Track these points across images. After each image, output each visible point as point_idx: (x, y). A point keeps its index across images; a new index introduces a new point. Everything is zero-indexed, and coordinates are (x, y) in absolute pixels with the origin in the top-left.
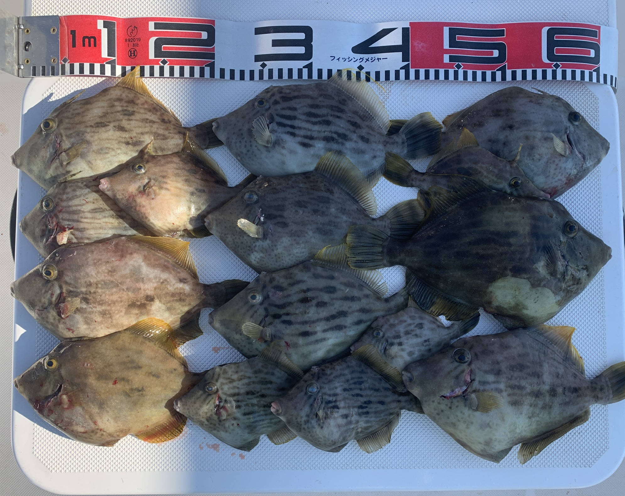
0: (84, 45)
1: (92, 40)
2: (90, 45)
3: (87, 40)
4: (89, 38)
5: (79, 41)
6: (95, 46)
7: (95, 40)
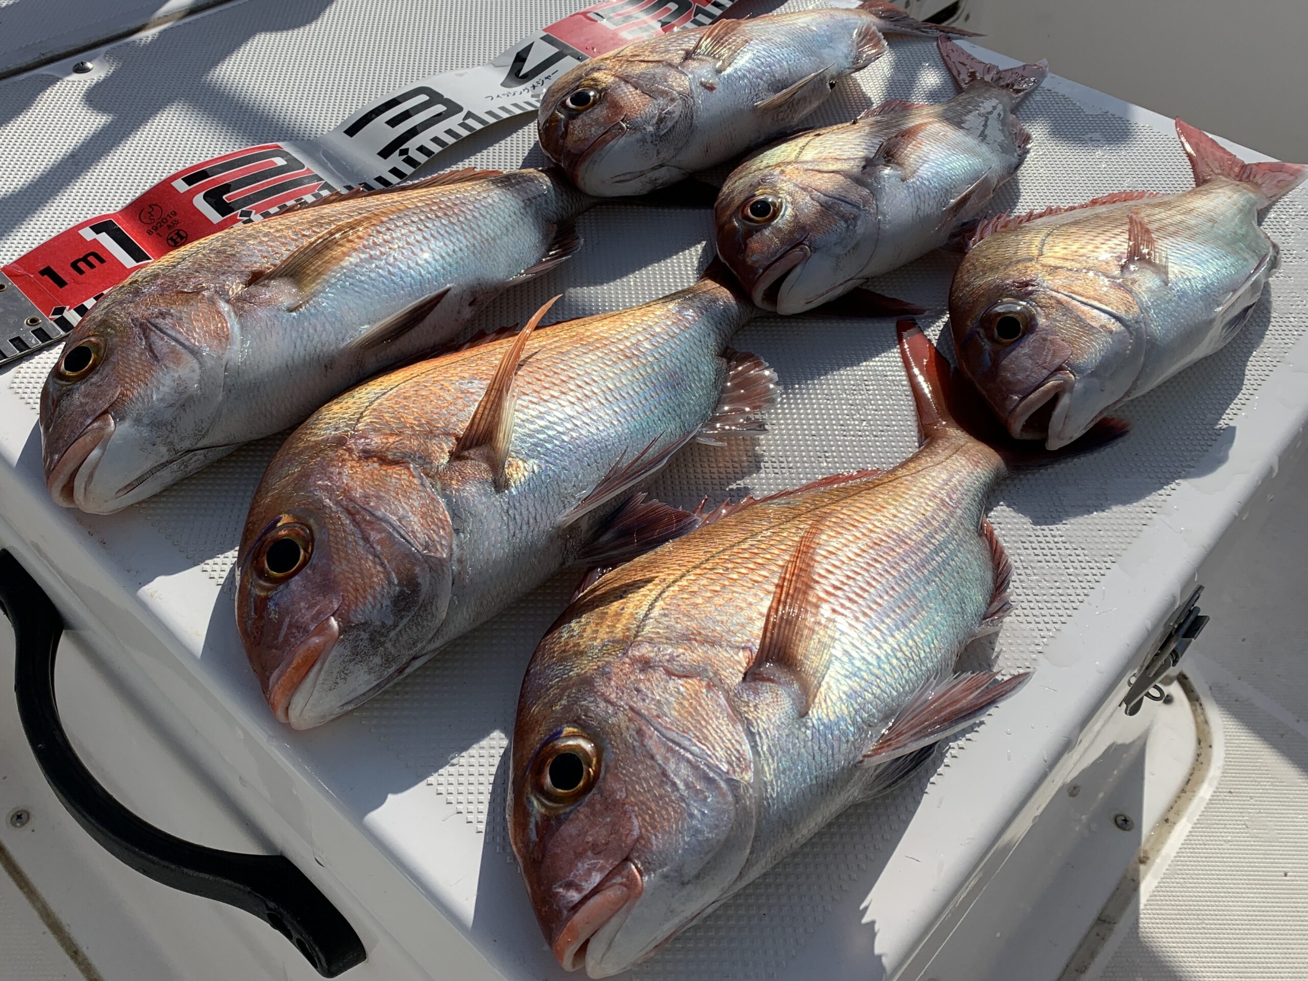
0: (81, 272)
1: (91, 259)
2: (92, 266)
3: (82, 265)
4: (85, 259)
5: (66, 273)
6: (102, 261)
7: (98, 256)
